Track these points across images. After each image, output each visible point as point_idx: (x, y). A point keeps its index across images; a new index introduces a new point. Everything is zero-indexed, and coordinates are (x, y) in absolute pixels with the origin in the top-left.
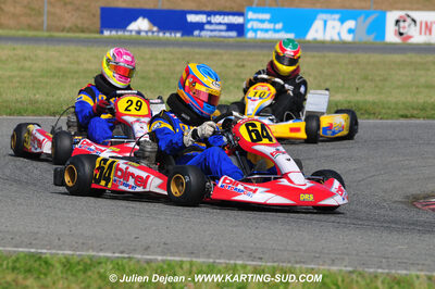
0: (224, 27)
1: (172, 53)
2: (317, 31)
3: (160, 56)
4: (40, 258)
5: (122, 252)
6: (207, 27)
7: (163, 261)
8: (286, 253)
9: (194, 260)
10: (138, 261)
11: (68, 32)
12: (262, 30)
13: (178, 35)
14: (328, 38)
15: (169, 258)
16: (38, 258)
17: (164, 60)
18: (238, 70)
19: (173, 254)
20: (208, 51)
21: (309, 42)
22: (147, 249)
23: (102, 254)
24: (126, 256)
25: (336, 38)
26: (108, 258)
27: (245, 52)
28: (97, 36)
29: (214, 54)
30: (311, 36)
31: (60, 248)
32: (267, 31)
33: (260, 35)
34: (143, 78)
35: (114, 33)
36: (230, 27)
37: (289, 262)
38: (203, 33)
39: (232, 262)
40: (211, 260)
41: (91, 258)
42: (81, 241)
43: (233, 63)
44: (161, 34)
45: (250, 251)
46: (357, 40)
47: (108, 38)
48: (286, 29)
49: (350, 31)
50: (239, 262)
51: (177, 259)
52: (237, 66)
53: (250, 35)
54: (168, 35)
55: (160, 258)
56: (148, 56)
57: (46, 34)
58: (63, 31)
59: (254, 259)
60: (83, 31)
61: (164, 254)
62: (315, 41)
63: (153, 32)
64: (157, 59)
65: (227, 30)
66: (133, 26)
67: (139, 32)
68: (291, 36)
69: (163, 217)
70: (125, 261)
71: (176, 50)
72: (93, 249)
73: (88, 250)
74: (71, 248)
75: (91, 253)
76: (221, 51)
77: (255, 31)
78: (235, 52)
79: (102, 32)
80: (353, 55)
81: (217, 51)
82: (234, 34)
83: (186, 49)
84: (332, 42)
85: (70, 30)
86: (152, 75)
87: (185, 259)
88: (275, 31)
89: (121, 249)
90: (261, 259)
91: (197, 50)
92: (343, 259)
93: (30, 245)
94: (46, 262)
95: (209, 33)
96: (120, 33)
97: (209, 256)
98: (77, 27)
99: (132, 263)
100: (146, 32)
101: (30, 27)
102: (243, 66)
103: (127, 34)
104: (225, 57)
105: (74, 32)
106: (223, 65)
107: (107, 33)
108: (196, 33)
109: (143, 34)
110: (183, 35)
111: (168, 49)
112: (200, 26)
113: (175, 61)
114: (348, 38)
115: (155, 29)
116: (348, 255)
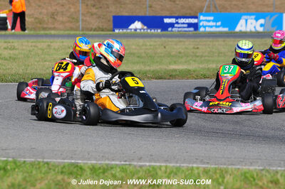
0: (186, 25)
1: (155, 42)
2: (241, 26)
3: (148, 44)
4: (77, 166)
5: (125, 161)
6: (176, 25)
7: (150, 166)
8: (223, 159)
9: (168, 165)
10: (135, 166)
11: (94, 31)
12: (209, 26)
13: (159, 31)
14: (248, 30)
15: (153, 164)
16: (76, 166)
17: (151, 45)
18: (195, 51)
19: (155, 162)
20: (177, 39)
21: (237, 33)
22: (140, 159)
23: (113, 162)
24: (127, 163)
25: (253, 30)
26: (117, 165)
27: (198, 40)
28: (111, 33)
29: (180, 41)
30: (238, 29)
31: (89, 159)
32: (211, 27)
33: (208, 29)
34: (138, 57)
35: (121, 31)
36: (190, 25)
37: (225, 164)
38: (174, 29)
39: (191, 165)
40: (178, 165)
41: (107, 165)
42: (102, 155)
43: (192, 47)
44: (149, 31)
45: (201, 158)
46: (266, 31)
47: (117, 33)
48: (223, 25)
49: (261, 25)
50: (195, 165)
51: (158, 164)
52: (194, 48)
53: (202, 29)
54: (153, 31)
55: (148, 164)
56: (141, 44)
57: (81, 33)
58: (91, 30)
59: (204, 163)
60: (102, 30)
61: (150, 161)
62: (241, 32)
63: (144, 30)
64: (146, 45)
65: (188, 27)
66: (132, 26)
67: (136, 30)
68: (226, 29)
69: (150, 139)
70: (127, 166)
71: (157, 39)
72: (108, 159)
73: (105, 160)
74: (96, 159)
75: (107, 162)
76: (184, 40)
77: (205, 27)
78: (192, 40)
79: (114, 31)
80: (263, 40)
81: (181, 39)
82: (192, 29)
83: (163, 39)
84: (251, 32)
85: (95, 30)
86: (143, 55)
87: (162, 164)
88: (217, 27)
89: (125, 159)
90: (208, 163)
91: (170, 39)
92: (257, 162)
93: (72, 158)
94: (81, 168)
95: (177, 29)
96: (125, 31)
97: (177, 162)
98: (99, 28)
99: (131, 167)
100: (140, 30)
101: (72, 29)
102: (198, 48)
103: (128, 31)
104: (187, 43)
105: (97, 31)
106: (186, 48)
107: (117, 31)
108: (170, 29)
109: (138, 31)
110: (162, 31)
111: (153, 39)
112: (172, 25)
113: (157, 47)
114: (261, 29)
115: (145, 27)
116: (260, 159)
